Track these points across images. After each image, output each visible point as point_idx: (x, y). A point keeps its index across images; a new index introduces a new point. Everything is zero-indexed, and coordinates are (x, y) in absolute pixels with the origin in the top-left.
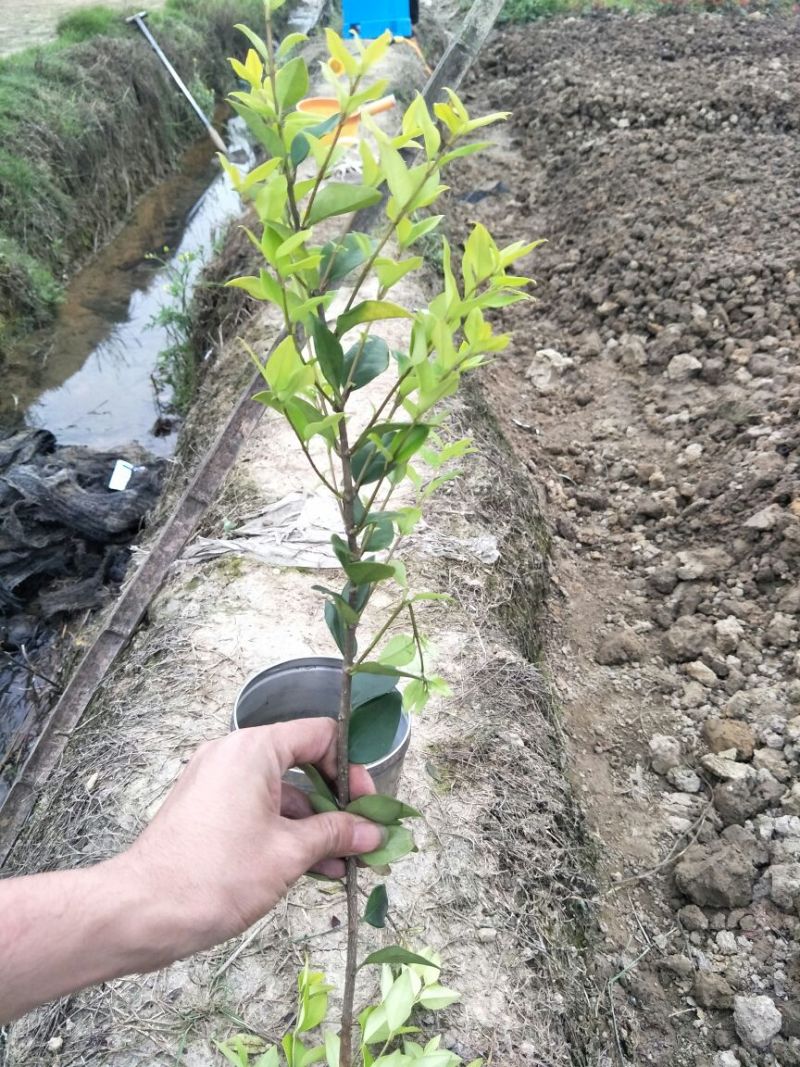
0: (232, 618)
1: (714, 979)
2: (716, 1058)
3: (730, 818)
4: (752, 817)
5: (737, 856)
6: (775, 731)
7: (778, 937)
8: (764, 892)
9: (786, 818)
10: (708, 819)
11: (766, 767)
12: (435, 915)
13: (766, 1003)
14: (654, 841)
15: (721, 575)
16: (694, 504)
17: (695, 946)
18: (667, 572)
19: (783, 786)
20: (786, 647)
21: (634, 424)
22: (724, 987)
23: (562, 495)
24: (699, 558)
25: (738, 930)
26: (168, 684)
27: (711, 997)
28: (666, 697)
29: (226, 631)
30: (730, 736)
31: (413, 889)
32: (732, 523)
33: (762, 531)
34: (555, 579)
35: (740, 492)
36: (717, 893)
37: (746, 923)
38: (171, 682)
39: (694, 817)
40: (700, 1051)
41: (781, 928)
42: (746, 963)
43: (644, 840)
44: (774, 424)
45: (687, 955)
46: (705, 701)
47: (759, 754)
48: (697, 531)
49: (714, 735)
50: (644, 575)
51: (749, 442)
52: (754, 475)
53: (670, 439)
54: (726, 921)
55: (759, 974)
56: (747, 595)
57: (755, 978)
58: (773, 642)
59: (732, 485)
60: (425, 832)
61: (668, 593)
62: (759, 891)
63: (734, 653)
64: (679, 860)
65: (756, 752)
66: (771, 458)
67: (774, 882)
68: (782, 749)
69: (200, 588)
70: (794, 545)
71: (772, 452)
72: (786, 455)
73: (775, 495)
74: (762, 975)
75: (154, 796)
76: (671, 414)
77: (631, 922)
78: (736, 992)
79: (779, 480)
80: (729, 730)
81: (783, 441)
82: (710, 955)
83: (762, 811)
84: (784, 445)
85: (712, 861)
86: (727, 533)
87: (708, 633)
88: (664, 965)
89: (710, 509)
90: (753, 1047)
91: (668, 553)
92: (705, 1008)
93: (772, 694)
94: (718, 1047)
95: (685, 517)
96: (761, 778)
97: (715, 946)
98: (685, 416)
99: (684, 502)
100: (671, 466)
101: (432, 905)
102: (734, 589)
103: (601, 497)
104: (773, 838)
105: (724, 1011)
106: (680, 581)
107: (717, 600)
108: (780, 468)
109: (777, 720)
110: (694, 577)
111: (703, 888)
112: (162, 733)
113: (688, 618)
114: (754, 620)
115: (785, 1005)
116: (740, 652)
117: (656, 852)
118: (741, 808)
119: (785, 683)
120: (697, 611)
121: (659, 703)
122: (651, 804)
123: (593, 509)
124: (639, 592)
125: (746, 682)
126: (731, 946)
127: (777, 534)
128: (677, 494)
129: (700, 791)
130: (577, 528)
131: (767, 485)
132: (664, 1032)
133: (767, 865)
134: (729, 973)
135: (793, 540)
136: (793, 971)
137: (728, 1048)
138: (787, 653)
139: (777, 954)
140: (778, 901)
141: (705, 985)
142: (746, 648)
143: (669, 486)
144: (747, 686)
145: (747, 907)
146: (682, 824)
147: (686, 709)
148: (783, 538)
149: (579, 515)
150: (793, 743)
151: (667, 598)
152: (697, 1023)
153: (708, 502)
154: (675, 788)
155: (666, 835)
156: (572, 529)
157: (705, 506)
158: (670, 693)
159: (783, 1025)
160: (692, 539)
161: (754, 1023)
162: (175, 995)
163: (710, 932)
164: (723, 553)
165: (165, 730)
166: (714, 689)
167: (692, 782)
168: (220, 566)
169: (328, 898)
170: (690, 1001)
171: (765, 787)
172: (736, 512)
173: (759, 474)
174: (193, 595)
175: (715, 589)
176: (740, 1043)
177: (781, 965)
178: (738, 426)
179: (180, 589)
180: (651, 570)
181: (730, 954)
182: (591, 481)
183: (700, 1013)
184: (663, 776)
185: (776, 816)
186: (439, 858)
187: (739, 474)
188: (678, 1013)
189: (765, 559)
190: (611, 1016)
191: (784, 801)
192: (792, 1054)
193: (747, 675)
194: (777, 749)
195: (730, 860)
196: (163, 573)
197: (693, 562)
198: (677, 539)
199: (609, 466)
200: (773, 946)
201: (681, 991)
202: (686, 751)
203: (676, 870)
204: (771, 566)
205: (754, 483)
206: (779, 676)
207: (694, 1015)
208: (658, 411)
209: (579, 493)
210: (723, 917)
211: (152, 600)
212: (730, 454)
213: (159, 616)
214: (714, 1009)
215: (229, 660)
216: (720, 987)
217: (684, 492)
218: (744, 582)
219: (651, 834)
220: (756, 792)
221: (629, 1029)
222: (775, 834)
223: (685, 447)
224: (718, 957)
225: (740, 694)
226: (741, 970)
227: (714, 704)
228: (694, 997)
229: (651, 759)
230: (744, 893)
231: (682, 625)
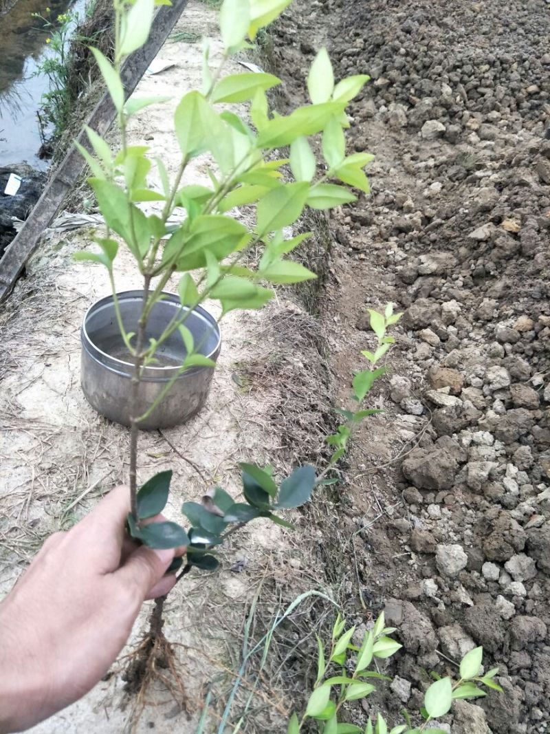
0: (88, 269)
1: (424, 534)
2: (422, 583)
3: (442, 431)
4: (457, 432)
5: (446, 455)
6: (477, 376)
7: (468, 508)
8: (462, 480)
9: (481, 432)
10: (427, 432)
11: (470, 399)
12: (233, 473)
13: (458, 550)
14: (389, 445)
15: (448, 271)
16: (433, 223)
17: (413, 514)
18: (411, 269)
19: (480, 412)
20: (489, 321)
21: (394, 167)
22: (430, 538)
23: (341, 213)
24: (434, 259)
25: (443, 504)
26: (37, 312)
27: (421, 545)
28: (404, 352)
29: (81, 278)
30: (446, 379)
31: (218, 456)
32: (459, 237)
33: (480, 241)
34: (332, 270)
35: (467, 215)
36: (431, 479)
37: (449, 499)
38: (39, 311)
39: (417, 430)
40: (411, 579)
41: (472, 503)
42: (446, 525)
43: (382, 444)
44: (494, 169)
45: (407, 519)
46: (430, 355)
47: (465, 391)
48: (434, 242)
49: (435, 378)
50: (395, 271)
51: (475, 182)
52: (477, 202)
53: (420, 178)
54: (435, 498)
55: (454, 532)
56: (465, 286)
57: (451, 534)
58: (481, 317)
59: (461, 210)
60: (229, 419)
61: (410, 284)
62: (459, 479)
63: (453, 324)
64: (405, 458)
65: (463, 389)
66: (490, 191)
67: (470, 473)
68: (481, 388)
69: (64, 247)
70: (501, 251)
71: (492, 187)
72: (501, 190)
73: (491, 217)
74: (456, 532)
75: (23, 387)
76: (421, 161)
77: (370, 497)
78: (438, 543)
79: (494, 207)
80: (446, 374)
81: (499, 180)
82: (423, 519)
83: (465, 428)
84: (500, 183)
85: (428, 458)
86: (455, 243)
87: (436, 310)
88: (391, 525)
89: (445, 226)
90: (447, 576)
91: (413, 257)
92: (416, 553)
93: (477, 352)
94: (423, 577)
95: (426, 232)
96: (465, 406)
97: (426, 514)
98: (431, 163)
99: (426, 221)
100: (420, 197)
101: (231, 467)
102: (457, 281)
103: (369, 217)
104: (471, 445)
105: (429, 555)
106: (419, 275)
107: (444, 289)
108: (496, 199)
109: (479, 369)
110: (429, 272)
111: (421, 475)
112: (31, 345)
113: (423, 300)
114: (469, 303)
115: (470, 551)
116: (457, 323)
117: (390, 452)
118: (450, 425)
119: (486, 345)
120: (429, 296)
121: (398, 356)
122: (388, 422)
123: (362, 225)
124: (390, 283)
125: (460, 343)
126: (437, 514)
127: (490, 243)
128: (422, 216)
129: (422, 414)
130: (350, 238)
131: (486, 210)
132: (388, 567)
133: (465, 463)
134: (434, 530)
135: (501, 247)
136: (477, 529)
137: (430, 578)
138: (490, 325)
139: (468, 519)
140: (471, 485)
141: (418, 538)
142: (462, 321)
143: (416, 211)
144: (461, 347)
145: (450, 489)
146: (409, 434)
147: (417, 360)
148: (495, 246)
149: (352, 229)
150: (489, 383)
151: (410, 287)
152: (411, 562)
153: (443, 222)
154: (405, 411)
155: (397, 442)
156: (346, 237)
157: (441, 225)
158: (407, 350)
159: (468, 563)
160: (430, 248)
161: (449, 562)
162: (34, 523)
163: (424, 505)
164: (452, 256)
165: (33, 343)
166: (438, 348)
167: (418, 408)
168: (80, 234)
169: (154, 460)
170: (407, 548)
171: (468, 412)
172: (462, 229)
173: (481, 201)
174: (59, 253)
175: (443, 281)
176: (438, 574)
177: (470, 526)
178: (468, 171)
179: (49, 250)
180: (399, 268)
181: (435, 519)
182: (362, 205)
183: (413, 555)
184: (398, 404)
185: (474, 431)
186: (238, 436)
187: (467, 203)
188: (398, 555)
189: (480, 261)
190: (353, 556)
191: (480, 422)
192: (473, 581)
193: (461, 339)
194: (478, 388)
195: (441, 457)
196: (36, 238)
197: (430, 262)
198: (420, 248)
199: (376, 195)
200: (465, 514)
201: (401, 542)
202: (415, 388)
203: (403, 464)
204: (484, 266)
205: (476, 209)
206: (483, 340)
207: (409, 557)
208: (412, 159)
209: (353, 213)
210: (433, 495)
211: (29, 258)
212: (461, 190)
213: (34, 271)
214: (423, 553)
215: (84, 297)
216: (428, 539)
217: (427, 214)
218: (464, 277)
219: (387, 441)
220: (462, 415)
221: (365, 565)
222: (473, 443)
223: (430, 184)
224: (428, 521)
225: (455, 351)
226: (442, 529)
227: (436, 358)
228: (410, 546)
229: (390, 392)
230: (448, 480)
231: (419, 304)
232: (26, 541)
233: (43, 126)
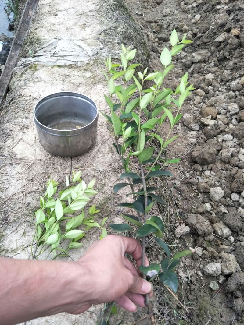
0: (36, 85)
1: (204, 184)
2: (204, 206)
3: (209, 137)
4: (216, 136)
5: (211, 148)
6: (224, 109)
7: (223, 170)
8: (219, 158)
9: (227, 135)
10: (202, 138)
11: (221, 120)
12: (112, 172)
13: (219, 189)
14: (185, 146)
15: (207, 59)
16: (198, 36)
17: (198, 175)
18: (189, 60)
19: (226, 126)
20: (228, 81)
21: (177, 10)
22: (206, 186)
23: (153, 37)
24: (199, 54)
25: (211, 170)
26: (16, 109)
27: (203, 189)
28: (189, 102)
29: (33, 89)
30: (209, 112)
31: (105, 165)
32: (211, 41)
33: (220, 42)
34: (152, 66)
35: (213, 29)
36: (205, 160)
37: (214, 168)
38: (17, 108)
39: (197, 138)
40: (199, 204)
41: (225, 168)
42: (213, 179)
43: (182, 146)
44: (226, 3)
45: (195, 178)
46: (201, 102)
48: (199, 45)
49: (204, 112)
50: (181, 62)
51: (217, 11)
52: (218, 22)
53: (189, 14)
54: (207, 167)
55: (217, 181)
56: (215, 65)
57: (216, 183)
58: (224, 80)
59: (211, 28)
60: (108, 147)
61: (189, 68)
62: (218, 158)
63: (211, 85)
64: (193, 151)
65: (218, 116)
66: (224, 15)
67: (223, 155)
68: (226, 114)
69: (24, 76)
70: (231, 46)
71: (225, 13)
72: (229, 14)
73: (225, 29)
74: (218, 181)
75: (15, 144)
76: (190, 5)
77: (178, 171)
78: (210, 187)
79: (227, 23)
80: (209, 110)
81: (228, 9)
82: (203, 178)
83: (219, 134)
84: (229, 10)
85: (203, 150)
86: (209, 45)
87: (202, 79)
88: (188, 182)
89: (203, 37)
90: (215, 201)
91: (189, 54)
92: (201, 192)
93: (223, 97)
94: (205, 203)
95: (194, 41)
96: (219, 124)
97: (204, 175)
98: (194, 5)
99: (194, 36)
100: (190, 24)
101: (111, 169)
102: (211, 64)
103: (166, 37)
104: (223, 142)
105: (206, 193)
106: (193, 63)
107: (205, 68)
108: (227, 19)
109: (224, 105)
110: (198, 61)
111: (200, 158)
112: (15, 124)
113: (196, 75)
114: (217, 74)
115: (225, 189)
116: (213, 84)
117: (185, 150)
118: (212, 134)
119: (227, 93)
120: (199, 73)
121: (186, 104)
122: (184, 136)
123: (164, 42)
124: (180, 69)
125: (214, 94)
126: (209, 174)
127: (226, 43)
128: (192, 33)
129: (199, 130)
130: (159, 49)
131: (223, 26)
132: (189, 200)
133: (220, 150)
134: (208, 182)
135: (231, 44)
136: (228, 179)
137: (208, 203)
138: (228, 83)
139: (223, 175)
140: (224, 160)
141: (201, 186)
142: (215, 83)
143: (189, 31)
145: (214, 163)
146: (193, 140)
147: (195, 105)
148: (228, 44)
149: (159, 44)
150: (229, 112)
151: (189, 69)
152: (199, 197)
153: (202, 35)
154: (191, 130)
155: (189, 144)
156: (157, 49)
157: (201, 36)
158: (190, 100)
159: (224, 195)
160: (197, 49)
161: (216, 195)
162: (29, 204)
163: (203, 171)
164: (207, 52)
165: (16, 123)
166: (204, 97)
167: (197, 127)
168: (30, 68)
169: (77, 170)
170: (196, 191)
171: (220, 126)
172: (212, 37)
173: (220, 22)
174: (22, 79)
175: (205, 64)
176: (211, 201)
177: (224, 178)
178: (213, 6)
179: (18, 78)
180: (183, 60)
181: (208, 177)
182: (162, 31)
184: (188, 127)
185: (224, 135)
186: (113, 155)
187: (213, 23)
188: (193, 195)
189: (221, 52)
190: (172, 197)
191: (226, 130)
192: (227, 202)
193: (215, 92)
194: (224, 114)
195: (209, 149)
196: (11, 73)
197: (197, 56)
198: (192, 49)
199: (169, 26)
200: (222, 173)
201: (194, 189)
202: (195, 118)
203: (192, 154)
204: (223, 54)
205: (218, 25)
206: (225, 91)
207: (198, 195)
208: (185, 4)
209: (159, 36)
210: (206, 166)
211: (9, 83)
212: (210, 17)
213: (13, 88)
214: (204, 192)
215: (35, 98)
216: (205, 186)
217: (194, 32)
218: (214, 61)
219: (184, 145)
220: (218, 128)
221: (178, 200)
222: (223, 140)
223: (195, 16)
224: (205, 178)
225: (212, 98)
226: (211, 181)
227: (204, 103)
228: (198, 190)
229: (184, 122)
230: (213, 159)
231: (194, 77)
232: (26, 212)
233: (8, 15)
